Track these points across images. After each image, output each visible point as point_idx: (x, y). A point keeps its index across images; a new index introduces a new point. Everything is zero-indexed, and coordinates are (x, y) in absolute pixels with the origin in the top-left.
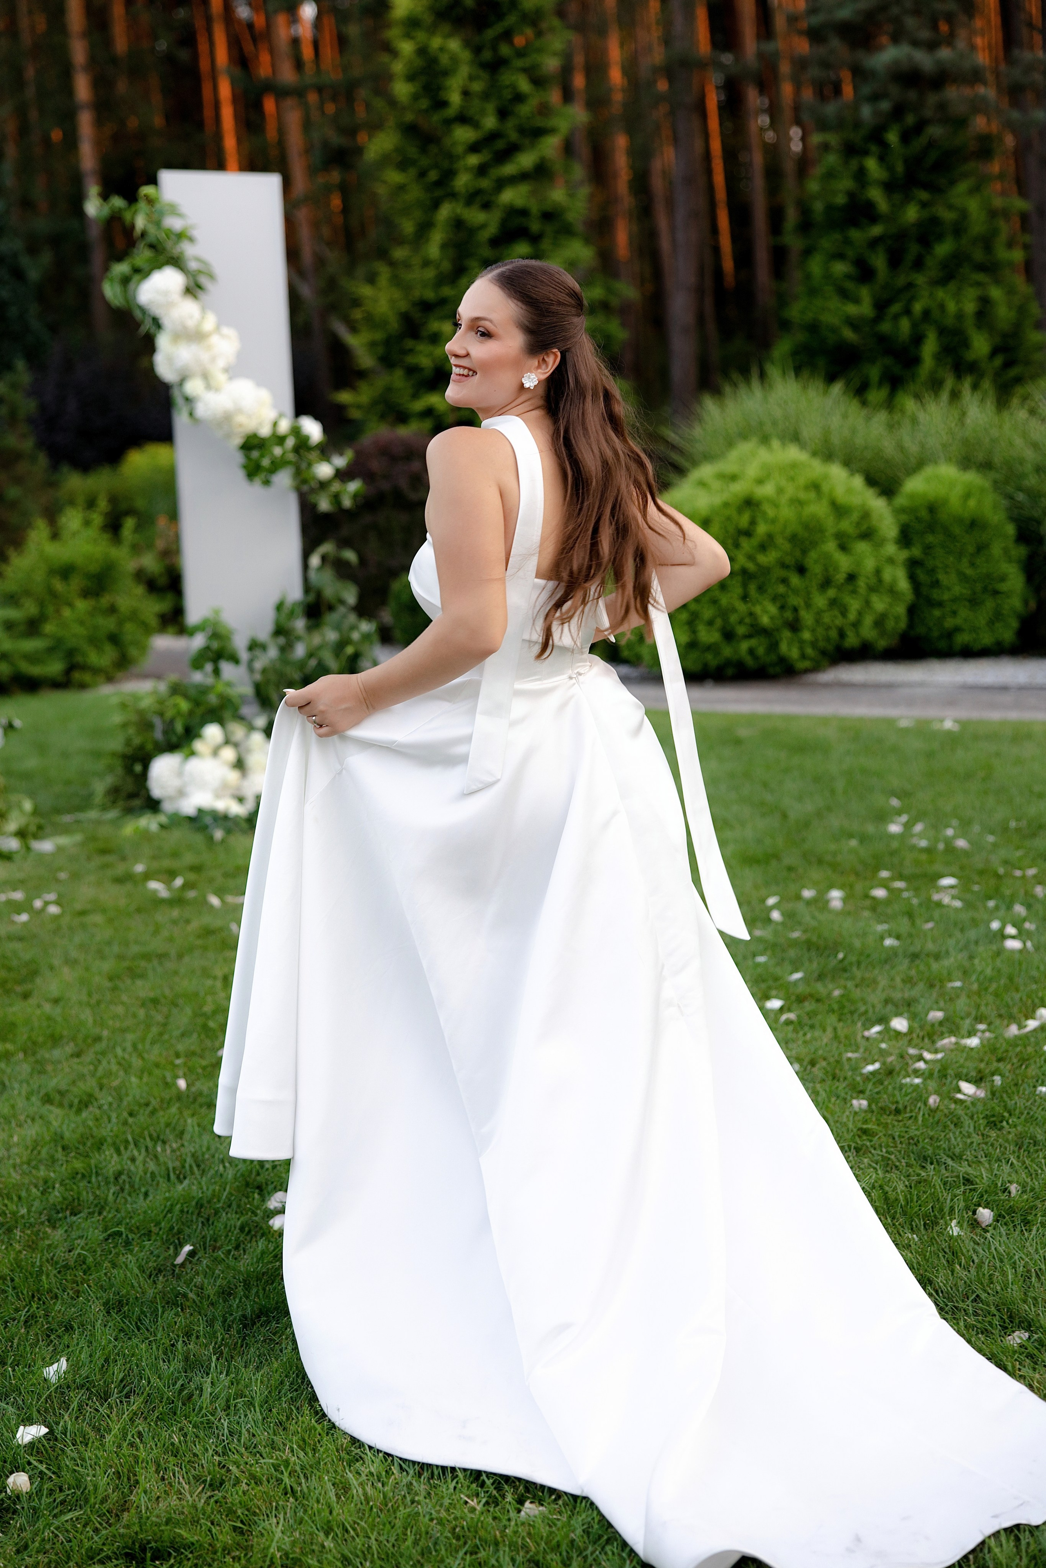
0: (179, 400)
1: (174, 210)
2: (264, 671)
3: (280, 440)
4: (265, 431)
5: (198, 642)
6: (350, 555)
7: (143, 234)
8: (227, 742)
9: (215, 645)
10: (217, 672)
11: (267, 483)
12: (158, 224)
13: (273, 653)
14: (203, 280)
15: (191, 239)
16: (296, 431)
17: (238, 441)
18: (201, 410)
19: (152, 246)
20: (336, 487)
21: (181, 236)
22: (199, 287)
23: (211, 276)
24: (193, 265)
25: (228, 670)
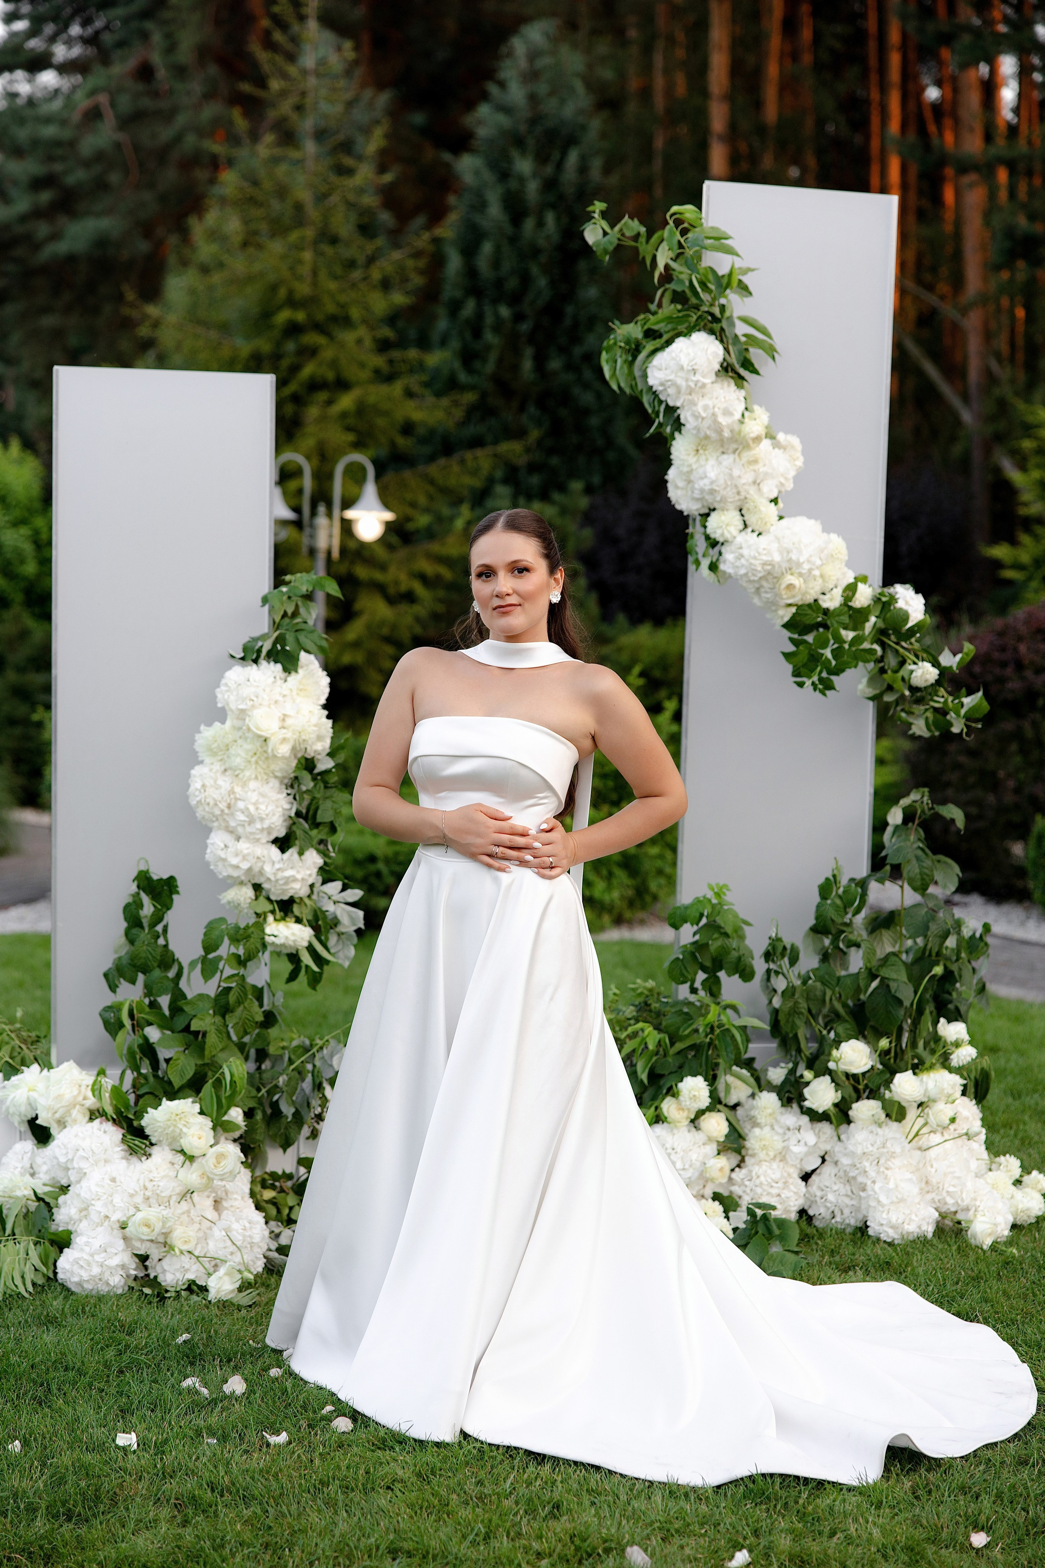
0: (698, 544)
1: (720, 242)
2: (789, 993)
3: (857, 617)
4: (832, 602)
5: (688, 934)
6: (955, 813)
7: (668, 276)
8: (716, 1102)
9: (715, 945)
10: (713, 987)
11: (826, 686)
12: (693, 264)
13: (809, 961)
14: (756, 355)
15: (744, 289)
16: (885, 605)
17: (786, 615)
18: (729, 562)
19: (679, 298)
20: (942, 699)
21: (725, 283)
22: (748, 364)
23: (771, 351)
24: (741, 329)
25: (730, 985)
